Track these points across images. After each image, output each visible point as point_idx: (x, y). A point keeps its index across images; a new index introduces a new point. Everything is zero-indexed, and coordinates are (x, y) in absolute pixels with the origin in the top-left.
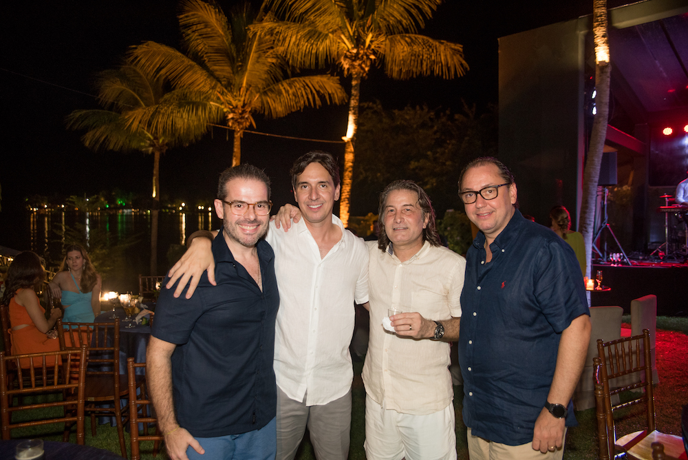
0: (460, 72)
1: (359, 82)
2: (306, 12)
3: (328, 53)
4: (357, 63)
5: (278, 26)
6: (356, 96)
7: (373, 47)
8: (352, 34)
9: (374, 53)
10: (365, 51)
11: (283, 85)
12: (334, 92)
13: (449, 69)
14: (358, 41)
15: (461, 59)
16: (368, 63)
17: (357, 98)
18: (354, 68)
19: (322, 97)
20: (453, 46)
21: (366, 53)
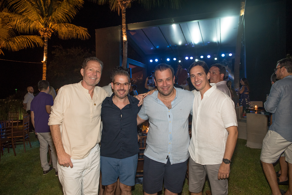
0: (87, 38)
1: (47, 40)
2: (23, 12)
3: (34, 28)
4: (46, 33)
5: (11, 14)
6: (46, 46)
7: (52, 28)
8: (43, 22)
9: (53, 30)
10: (49, 29)
11: (16, 38)
12: (39, 42)
13: (83, 37)
14: (46, 25)
15: (87, 33)
16: (51, 34)
17: (47, 46)
18: (45, 35)
19: (34, 44)
20: (84, 28)
21: (49, 30)
